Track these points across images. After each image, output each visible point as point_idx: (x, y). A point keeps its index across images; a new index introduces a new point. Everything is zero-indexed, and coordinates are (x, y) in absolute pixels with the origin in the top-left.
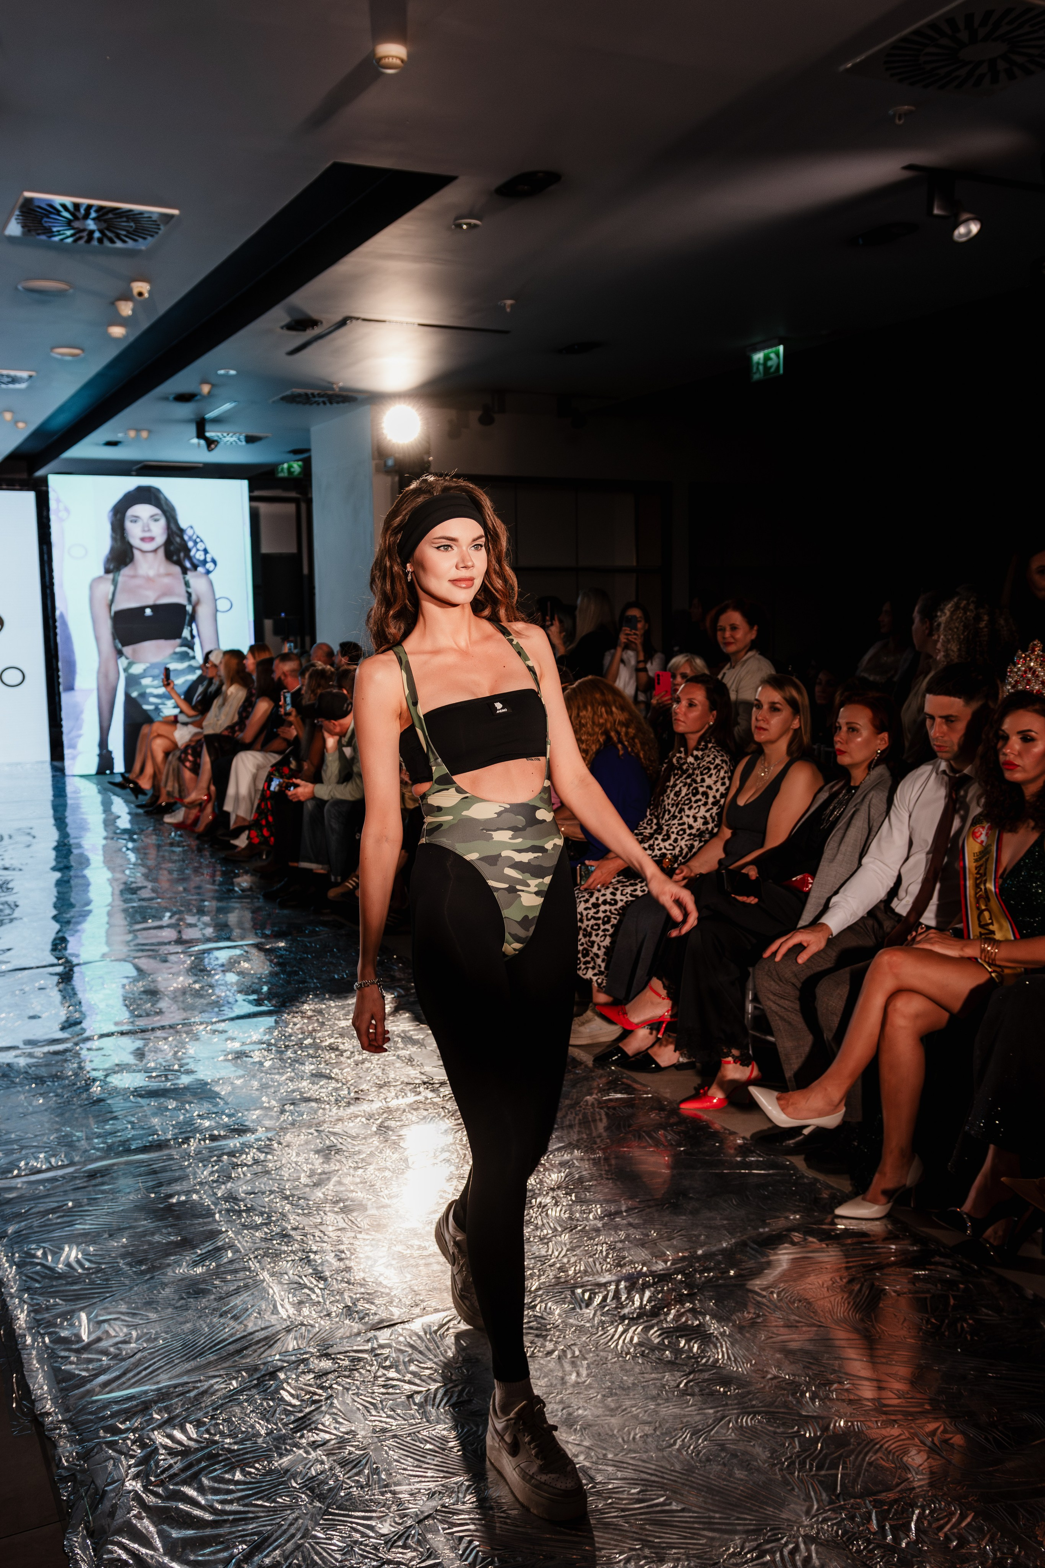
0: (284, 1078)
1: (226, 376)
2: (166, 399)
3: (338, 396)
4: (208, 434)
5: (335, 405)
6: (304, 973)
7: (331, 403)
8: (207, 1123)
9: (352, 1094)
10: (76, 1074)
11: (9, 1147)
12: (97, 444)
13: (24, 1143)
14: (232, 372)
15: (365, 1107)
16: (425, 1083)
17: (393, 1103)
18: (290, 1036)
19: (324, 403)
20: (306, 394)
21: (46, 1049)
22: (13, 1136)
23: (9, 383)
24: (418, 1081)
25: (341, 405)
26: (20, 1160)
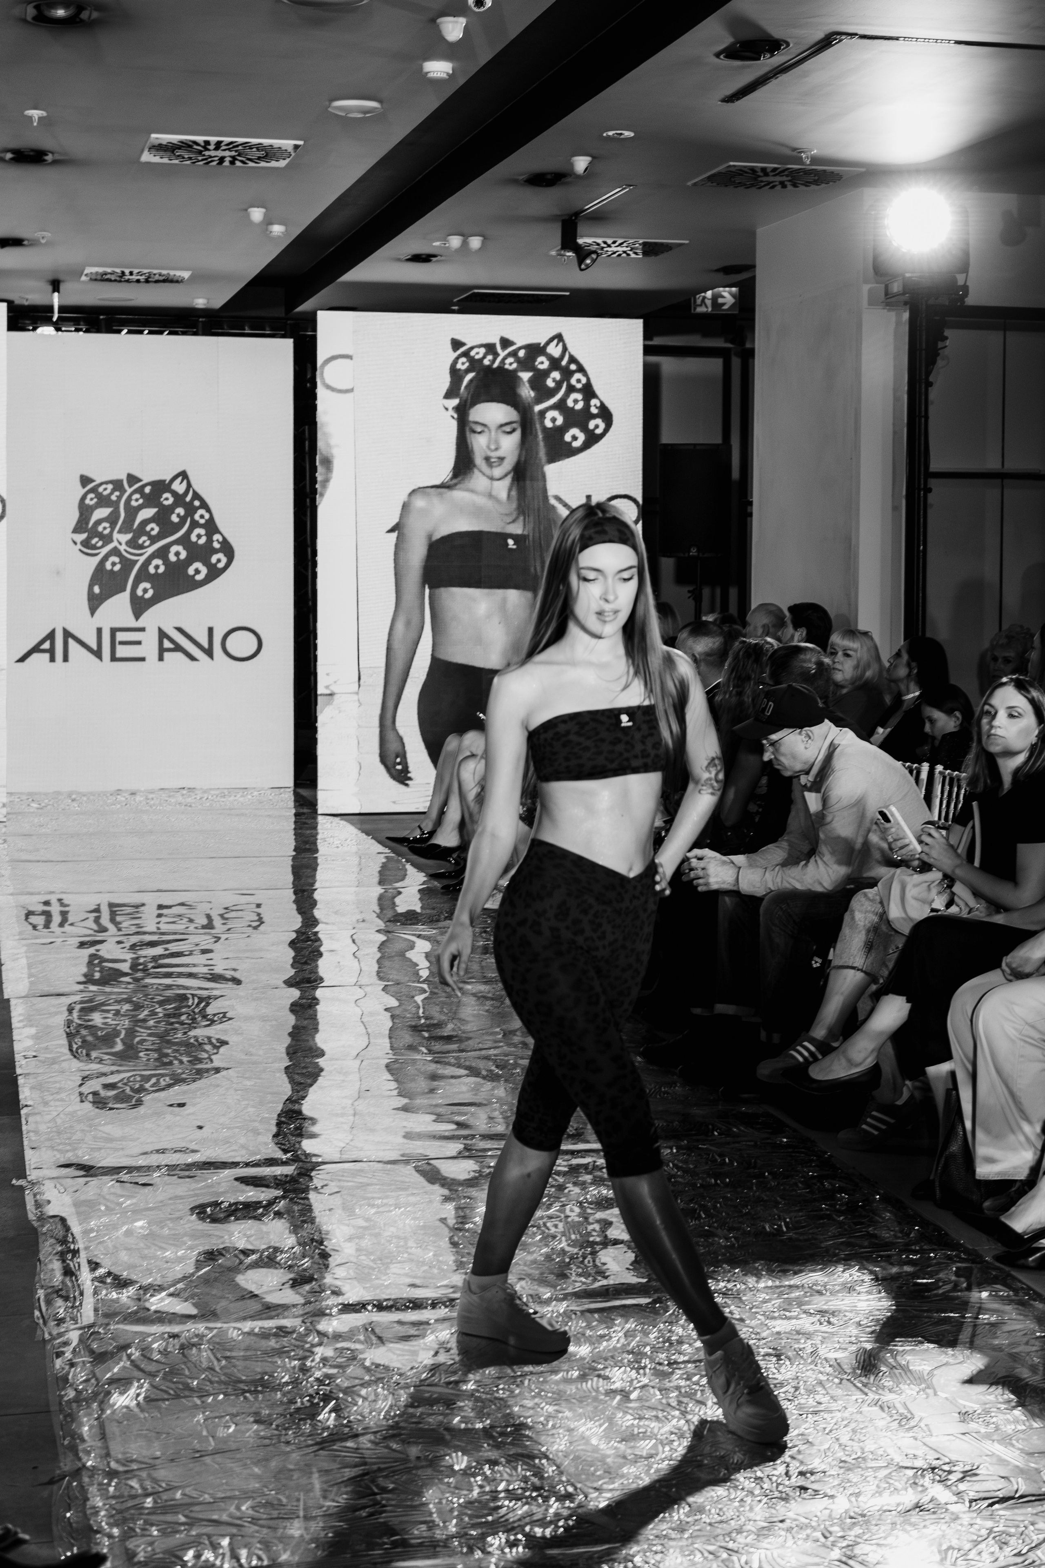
0: (667, 1428)
1: (617, 140)
2: (513, 182)
3: (807, 172)
4: (580, 241)
5: (802, 188)
6: (708, 1215)
7: (795, 185)
8: (522, 1510)
9: (793, 1479)
10: (295, 1382)
11: (169, 1518)
12: (399, 260)
13: (198, 1512)
14: (628, 134)
15: (816, 1506)
16: (933, 1469)
17: (870, 1503)
18: (680, 1342)
19: (784, 186)
20: (753, 170)
21: (247, 1326)
22: (178, 1495)
23: (259, 158)
24: (919, 1463)
25: (813, 187)
26: (185, 1547)
